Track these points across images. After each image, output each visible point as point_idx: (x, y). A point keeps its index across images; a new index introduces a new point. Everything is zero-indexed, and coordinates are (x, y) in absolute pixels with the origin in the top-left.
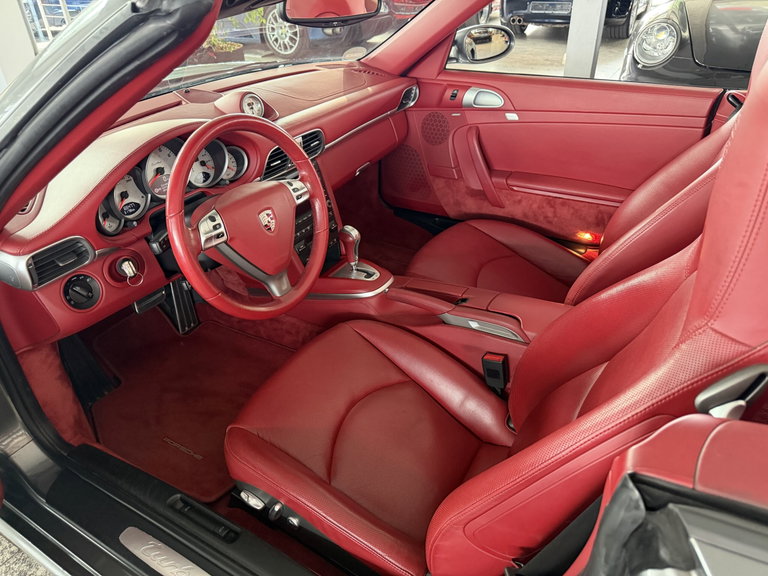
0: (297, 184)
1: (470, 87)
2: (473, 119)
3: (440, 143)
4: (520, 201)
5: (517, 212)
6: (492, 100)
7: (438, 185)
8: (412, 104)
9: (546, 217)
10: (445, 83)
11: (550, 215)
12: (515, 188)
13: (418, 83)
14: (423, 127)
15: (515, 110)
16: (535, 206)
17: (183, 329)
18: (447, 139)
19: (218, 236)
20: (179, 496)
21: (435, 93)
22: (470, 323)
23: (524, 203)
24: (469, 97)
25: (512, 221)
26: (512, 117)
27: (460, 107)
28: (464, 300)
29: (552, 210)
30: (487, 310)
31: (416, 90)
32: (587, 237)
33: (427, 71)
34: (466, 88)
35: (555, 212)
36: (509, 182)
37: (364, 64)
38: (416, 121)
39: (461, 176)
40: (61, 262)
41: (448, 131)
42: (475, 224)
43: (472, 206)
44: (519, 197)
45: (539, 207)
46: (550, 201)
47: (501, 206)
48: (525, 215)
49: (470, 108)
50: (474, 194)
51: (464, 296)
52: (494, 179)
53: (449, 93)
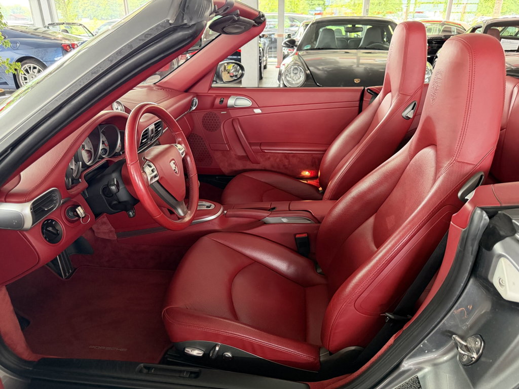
0: (179, 146)
1: (230, 96)
2: (234, 114)
3: (216, 130)
4: (269, 158)
5: (267, 165)
6: (244, 102)
7: (217, 156)
8: (194, 108)
9: (284, 166)
10: (214, 95)
11: (286, 164)
12: (266, 151)
13: (197, 96)
14: (203, 122)
15: (259, 107)
16: (278, 160)
17: (65, 275)
18: (220, 127)
19: (155, 176)
20: (142, 365)
21: (209, 101)
22: (282, 219)
23: (271, 159)
24: (231, 102)
25: (265, 170)
26: (258, 111)
27: (226, 107)
28: (274, 208)
29: (287, 160)
30: (290, 210)
31: (196, 100)
32: (306, 173)
33: (201, 88)
34: (228, 97)
35: (289, 162)
36: (262, 148)
37: (158, 86)
38: (198, 118)
39: (230, 149)
40: (46, 207)
41: (220, 122)
42: (247, 174)
43: (239, 165)
44: (268, 156)
45: (280, 161)
46: (286, 156)
47: (258, 163)
48: (272, 166)
49: (233, 108)
50: (241, 158)
51: (272, 207)
52: (253, 147)
53: (217, 101)
